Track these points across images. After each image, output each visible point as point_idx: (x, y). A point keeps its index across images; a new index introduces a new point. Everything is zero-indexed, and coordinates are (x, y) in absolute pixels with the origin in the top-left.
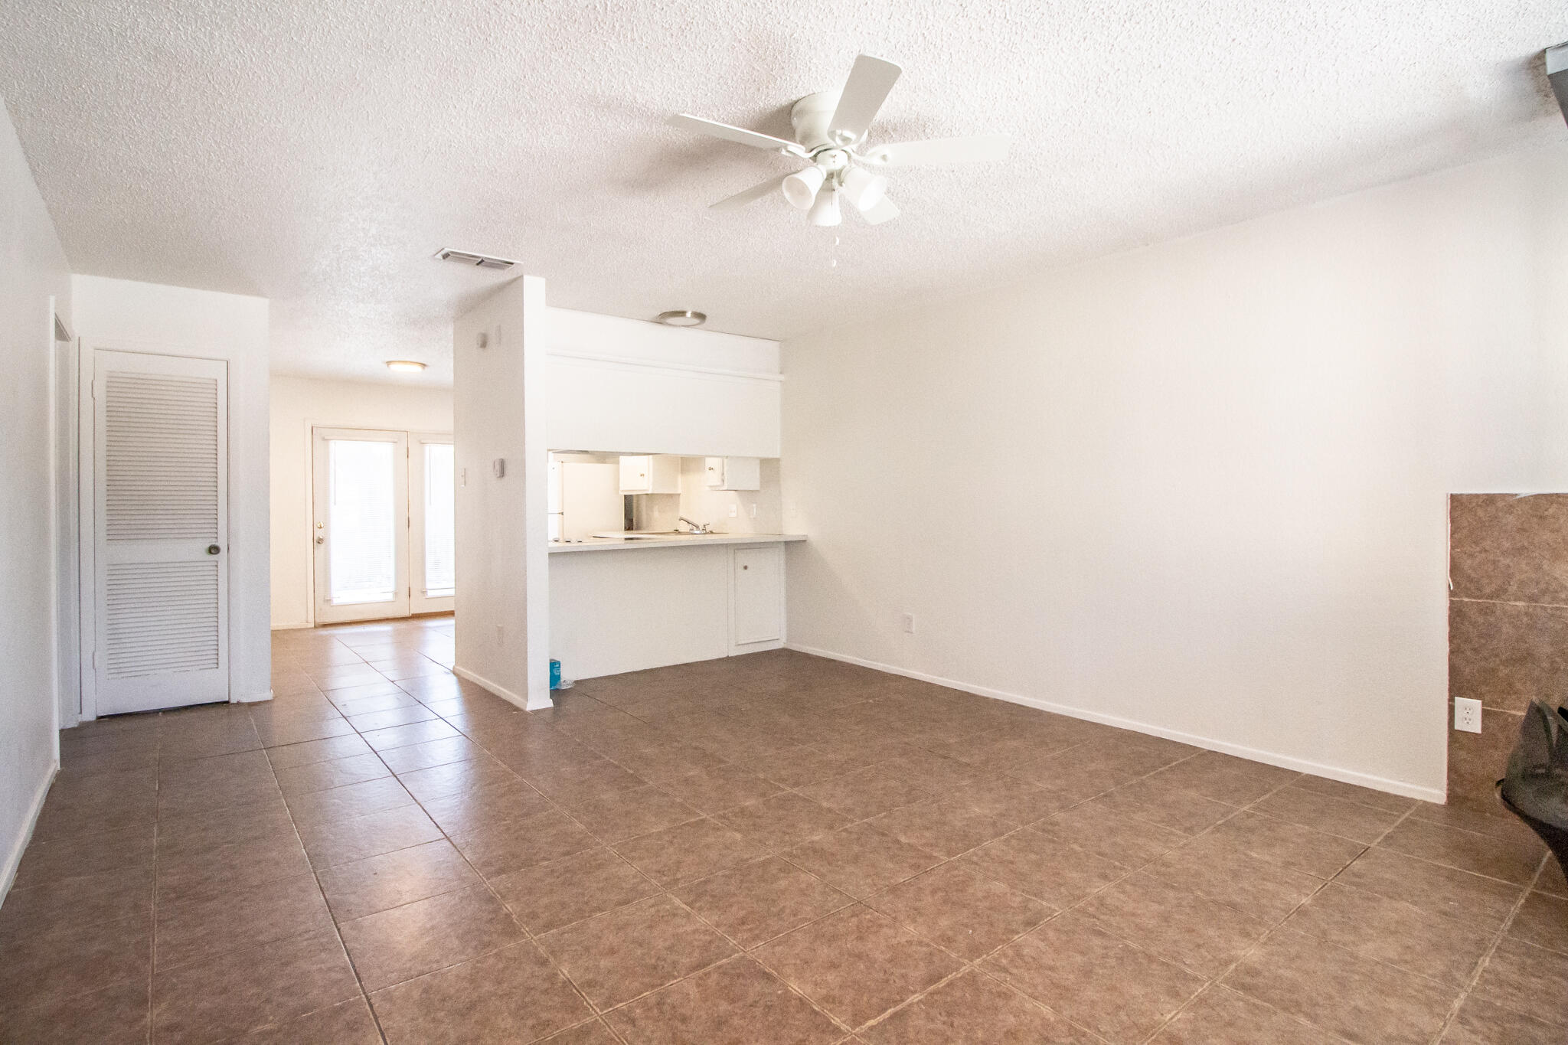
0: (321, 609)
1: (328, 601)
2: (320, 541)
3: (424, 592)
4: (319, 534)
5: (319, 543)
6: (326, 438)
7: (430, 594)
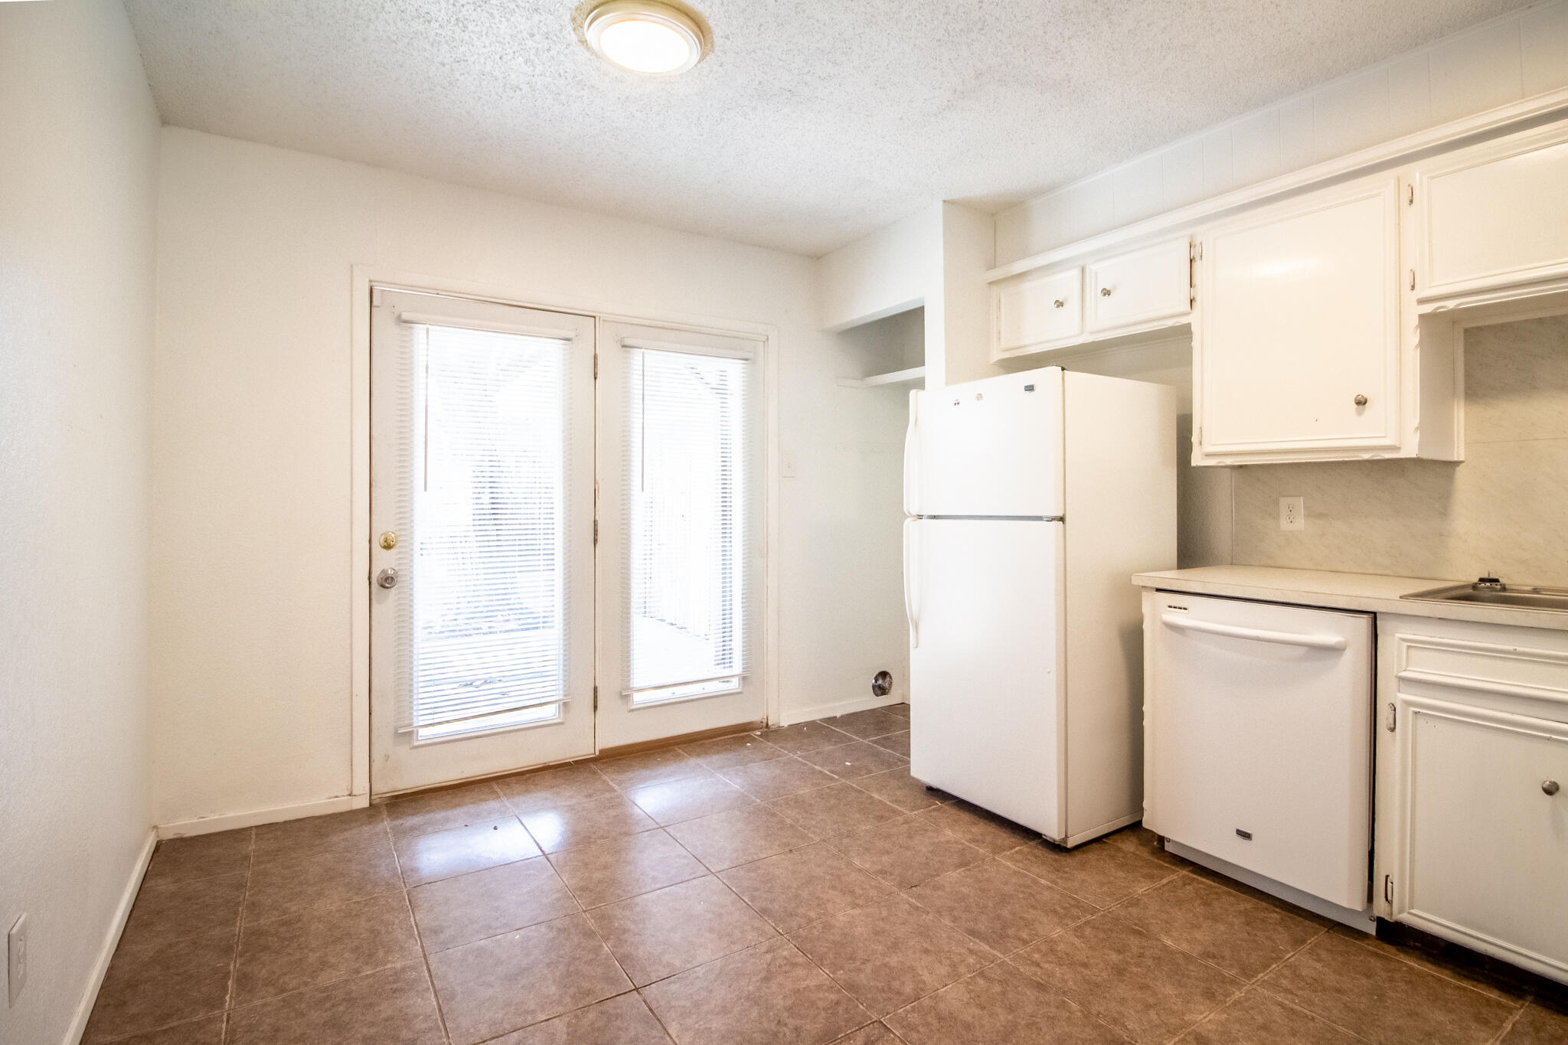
0: (387, 757)
1: (405, 735)
2: (387, 582)
3: (625, 697)
4: (385, 561)
5: (383, 586)
6: (405, 316)
7: (638, 698)
